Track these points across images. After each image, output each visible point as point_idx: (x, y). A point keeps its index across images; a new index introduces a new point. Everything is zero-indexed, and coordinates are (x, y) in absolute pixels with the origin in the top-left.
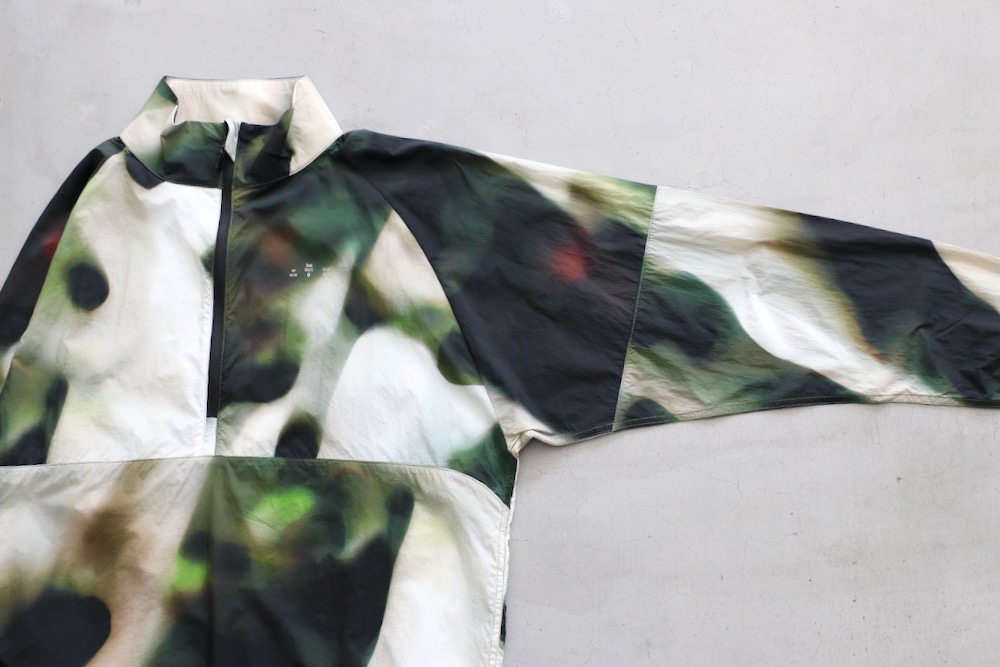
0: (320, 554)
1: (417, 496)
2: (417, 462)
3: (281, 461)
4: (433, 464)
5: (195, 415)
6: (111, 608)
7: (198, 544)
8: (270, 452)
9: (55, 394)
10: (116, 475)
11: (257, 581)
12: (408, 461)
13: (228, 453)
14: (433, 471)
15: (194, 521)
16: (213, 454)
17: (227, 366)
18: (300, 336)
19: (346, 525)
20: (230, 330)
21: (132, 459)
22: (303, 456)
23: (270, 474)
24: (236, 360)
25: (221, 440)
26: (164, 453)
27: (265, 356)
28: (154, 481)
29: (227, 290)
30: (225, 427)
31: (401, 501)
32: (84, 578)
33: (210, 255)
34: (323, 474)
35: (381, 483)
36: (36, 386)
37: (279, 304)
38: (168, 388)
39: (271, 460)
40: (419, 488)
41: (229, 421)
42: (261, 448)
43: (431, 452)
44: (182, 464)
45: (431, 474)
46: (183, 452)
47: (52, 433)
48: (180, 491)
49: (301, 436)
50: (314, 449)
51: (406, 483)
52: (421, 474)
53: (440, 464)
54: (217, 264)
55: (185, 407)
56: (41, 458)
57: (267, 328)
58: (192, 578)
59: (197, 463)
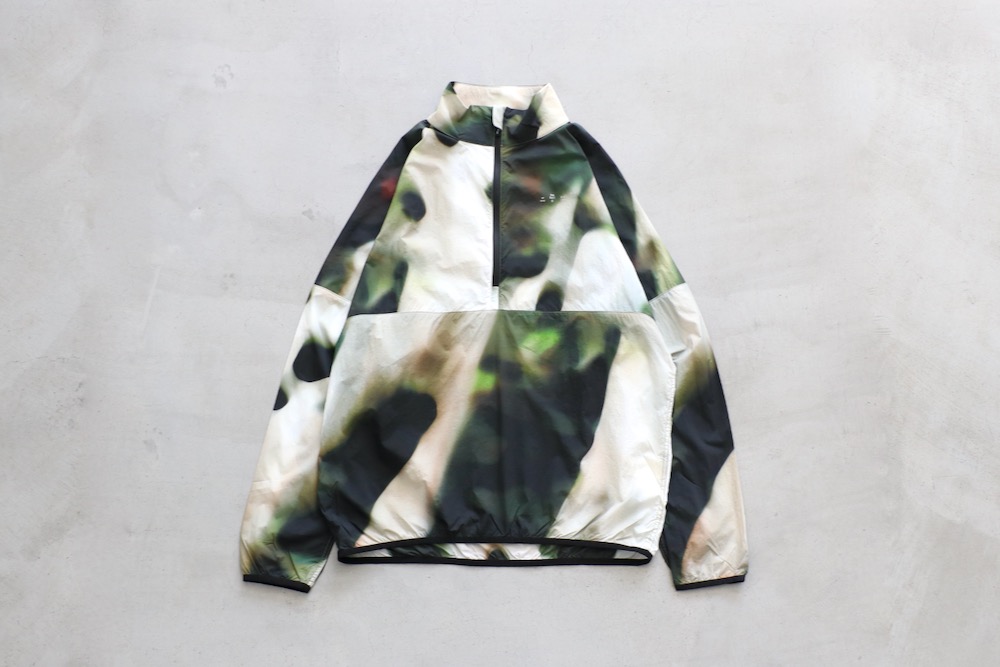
0: (564, 367)
1: (623, 330)
2: (622, 311)
3: (540, 313)
4: (631, 311)
5: (486, 285)
6: (437, 401)
7: (489, 362)
8: (532, 307)
9: (400, 272)
10: (439, 320)
11: (527, 385)
12: (617, 310)
13: (506, 308)
14: (632, 315)
15: (487, 348)
16: (497, 308)
17: (504, 255)
18: (548, 238)
19: (580, 349)
20: (504, 233)
21: (448, 311)
22: (553, 309)
23: (533, 321)
24: (509, 253)
25: (502, 299)
26: (467, 308)
27: (527, 251)
28: (462, 324)
29: (501, 209)
30: (504, 293)
31: (612, 335)
32: (420, 383)
33: (490, 189)
34: (565, 320)
35: (601, 324)
36: (389, 266)
37: (534, 218)
38: (468, 270)
39: (533, 312)
40: (624, 326)
41: (505, 289)
42: (528, 305)
43: (631, 304)
44: (478, 315)
45: (631, 317)
46: (480, 308)
47: (400, 294)
48: (478, 332)
49: (551, 298)
50: (559, 305)
51: (616, 324)
52: (625, 317)
53: (637, 310)
54: (496, 194)
55: (479, 280)
56: (394, 310)
57: (527, 233)
58: (488, 382)
59: (488, 314)
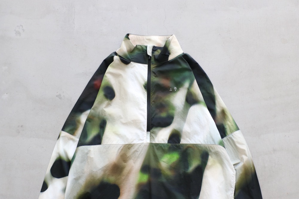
0: (181, 171)
1: (210, 153)
2: (209, 144)
3: (170, 144)
4: (214, 144)
5: (144, 131)
6: (120, 187)
7: (145, 168)
8: (166, 142)
9: (103, 125)
10: (121, 148)
11: (164, 180)
12: (207, 143)
13: (154, 142)
14: (214, 146)
15: (144, 162)
16: (149, 142)
17: (153, 117)
18: (173, 108)
19: (189, 162)
20: (153, 106)
21: (125, 144)
22: (176, 143)
23: (166, 148)
24: (155, 115)
25: (152, 137)
26: (135, 142)
27: (164, 115)
28: (132, 150)
29: (151, 95)
30: (153, 135)
31: (205, 155)
32: (112, 179)
33: (146, 84)
34: (182, 148)
35: (199, 150)
36: (97, 122)
37: (167, 99)
38: (135, 123)
39: (167, 144)
40: (210, 151)
41: (153, 133)
42: (164, 141)
43: (214, 141)
44: (140, 145)
45: (214, 147)
46: (141, 142)
47: (103, 136)
48: (140, 154)
49: (175, 137)
50: (179, 141)
51: (206, 150)
52: (211, 147)
53: (217, 144)
54: (148, 87)
55: (140, 129)
56: (100, 143)
57: (164, 106)
58: (145, 178)
59: (145, 145)
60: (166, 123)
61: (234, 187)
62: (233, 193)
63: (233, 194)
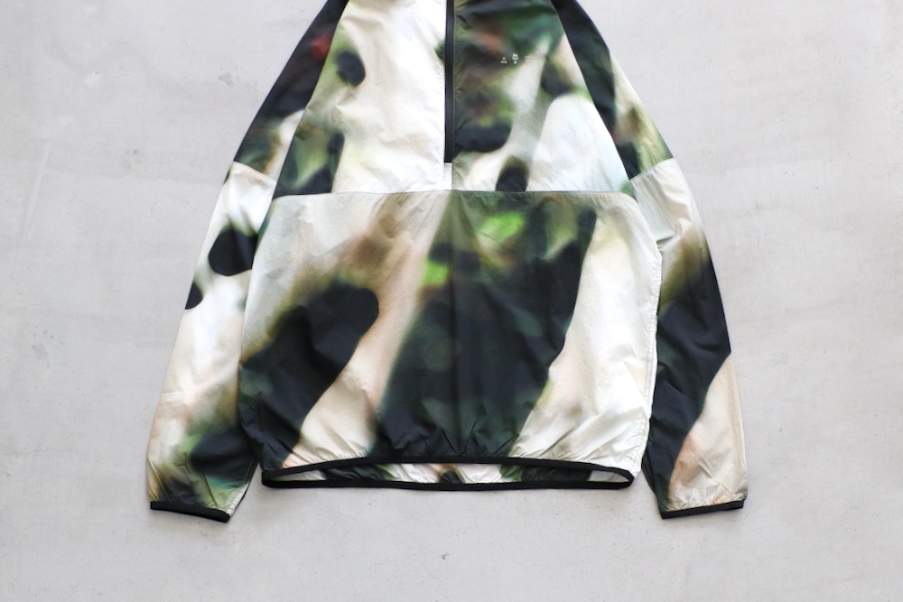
0: (529, 257)
1: (599, 213)
2: (598, 190)
3: (501, 194)
4: (608, 190)
5: (437, 161)
6: (379, 297)
7: (441, 252)
8: (492, 187)
9: (335, 145)
10: (382, 202)
11: (485, 278)
12: (591, 189)
13: (461, 188)
14: (610, 194)
15: (438, 235)
16: (450, 188)
17: (459, 126)
18: (510, 106)
19: (548, 236)
20: (458, 101)
21: (392, 192)
22: (516, 190)
23: (493, 203)
24: (464, 123)
25: (456, 177)
26: (414, 188)
27: (486, 122)
28: (409, 207)
29: (455, 73)
30: (458, 170)
31: (586, 219)
32: (359, 276)
33: (441, 48)
34: (530, 201)
35: (573, 205)
36: (322, 139)
37: (494, 83)
38: (414, 143)
39: (493, 193)
40: (601, 207)
41: (460, 165)
42: (486, 184)
43: (608, 182)
44: (428, 196)
45: (609, 197)
46: (429, 188)
47: (335, 171)
48: (428, 215)
49: (514, 175)
50: (523, 185)
51: (590, 205)
52: (601, 197)
53: (616, 189)
54: (448, 54)
55: (428, 156)
56: (328, 190)
57: (485, 101)
58: (440, 275)
59: (439, 196)
60: (491, 141)
61: (658, 294)
62: (656, 308)
63: (655, 312)
